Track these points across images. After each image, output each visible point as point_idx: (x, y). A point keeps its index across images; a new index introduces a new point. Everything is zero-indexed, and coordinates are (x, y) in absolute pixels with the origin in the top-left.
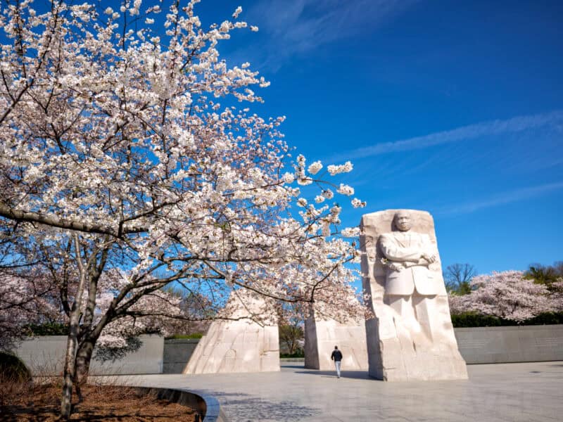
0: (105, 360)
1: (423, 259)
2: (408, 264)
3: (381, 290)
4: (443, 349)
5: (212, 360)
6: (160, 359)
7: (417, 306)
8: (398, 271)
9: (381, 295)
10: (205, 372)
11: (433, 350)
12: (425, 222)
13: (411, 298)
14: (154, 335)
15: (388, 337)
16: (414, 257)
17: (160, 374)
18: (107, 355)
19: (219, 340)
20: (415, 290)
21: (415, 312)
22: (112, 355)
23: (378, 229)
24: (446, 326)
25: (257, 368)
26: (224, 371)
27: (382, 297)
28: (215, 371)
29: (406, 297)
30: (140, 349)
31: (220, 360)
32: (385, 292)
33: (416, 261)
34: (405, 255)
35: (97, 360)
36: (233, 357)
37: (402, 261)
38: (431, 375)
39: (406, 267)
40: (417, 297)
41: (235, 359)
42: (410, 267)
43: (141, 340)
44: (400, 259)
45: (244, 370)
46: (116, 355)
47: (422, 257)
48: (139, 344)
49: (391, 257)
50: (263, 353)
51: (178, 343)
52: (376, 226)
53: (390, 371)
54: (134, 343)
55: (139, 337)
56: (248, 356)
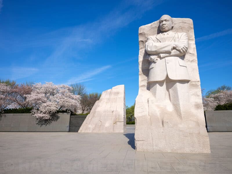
0: (42, 125)
1: (175, 50)
2: (162, 55)
3: (145, 80)
4: (190, 126)
5: (90, 126)
6: (68, 124)
7: (170, 90)
8: (155, 63)
9: (145, 83)
10: (86, 132)
11: (181, 126)
12: (186, 24)
13: (165, 83)
14: (65, 113)
15: (140, 115)
16: (166, 49)
17: (68, 132)
18: (43, 123)
19: (94, 116)
20: (167, 76)
21: (169, 95)
22: (45, 123)
23: (147, 34)
24: (197, 106)
25: (111, 131)
26: (95, 131)
27: (146, 84)
28: (91, 131)
29: (161, 83)
30: (58, 120)
31: (94, 126)
32: (148, 80)
33: (169, 53)
34: (158, 48)
35: (39, 125)
36: (100, 125)
37: (157, 54)
38: (175, 148)
39: (161, 58)
40: (169, 83)
41: (101, 125)
42: (164, 57)
43: (59, 116)
44: (156, 51)
45: (104, 131)
46: (47, 122)
47: (174, 48)
48: (58, 118)
49: (149, 51)
50: (115, 123)
51: (77, 117)
52: (146, 32)
53: (140, 142)
54: (56, 117)
55: (58, 115)
56: (107, 125)
